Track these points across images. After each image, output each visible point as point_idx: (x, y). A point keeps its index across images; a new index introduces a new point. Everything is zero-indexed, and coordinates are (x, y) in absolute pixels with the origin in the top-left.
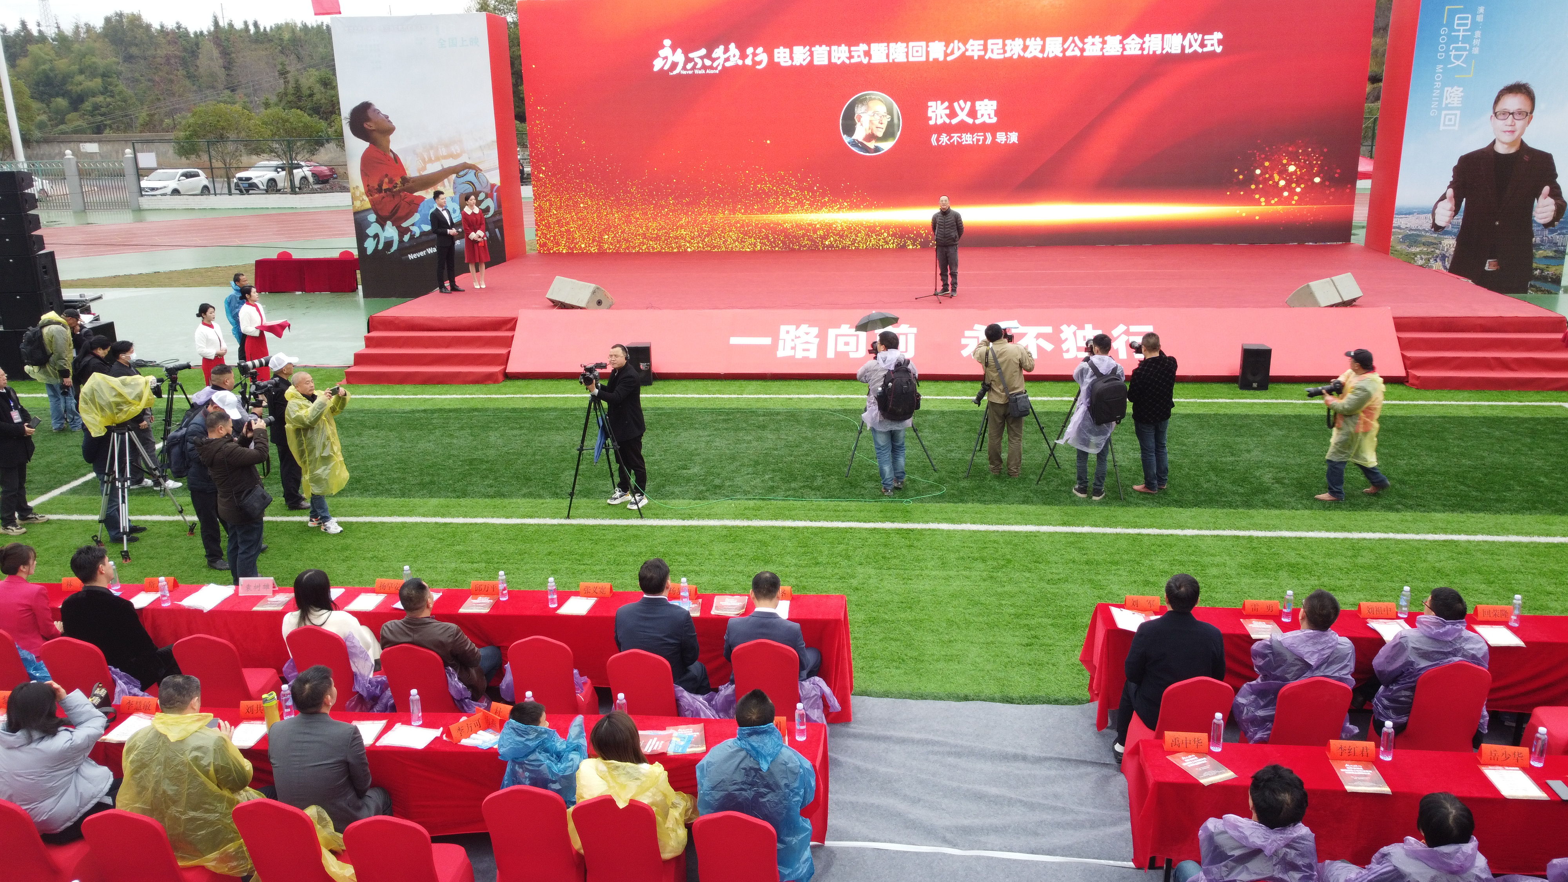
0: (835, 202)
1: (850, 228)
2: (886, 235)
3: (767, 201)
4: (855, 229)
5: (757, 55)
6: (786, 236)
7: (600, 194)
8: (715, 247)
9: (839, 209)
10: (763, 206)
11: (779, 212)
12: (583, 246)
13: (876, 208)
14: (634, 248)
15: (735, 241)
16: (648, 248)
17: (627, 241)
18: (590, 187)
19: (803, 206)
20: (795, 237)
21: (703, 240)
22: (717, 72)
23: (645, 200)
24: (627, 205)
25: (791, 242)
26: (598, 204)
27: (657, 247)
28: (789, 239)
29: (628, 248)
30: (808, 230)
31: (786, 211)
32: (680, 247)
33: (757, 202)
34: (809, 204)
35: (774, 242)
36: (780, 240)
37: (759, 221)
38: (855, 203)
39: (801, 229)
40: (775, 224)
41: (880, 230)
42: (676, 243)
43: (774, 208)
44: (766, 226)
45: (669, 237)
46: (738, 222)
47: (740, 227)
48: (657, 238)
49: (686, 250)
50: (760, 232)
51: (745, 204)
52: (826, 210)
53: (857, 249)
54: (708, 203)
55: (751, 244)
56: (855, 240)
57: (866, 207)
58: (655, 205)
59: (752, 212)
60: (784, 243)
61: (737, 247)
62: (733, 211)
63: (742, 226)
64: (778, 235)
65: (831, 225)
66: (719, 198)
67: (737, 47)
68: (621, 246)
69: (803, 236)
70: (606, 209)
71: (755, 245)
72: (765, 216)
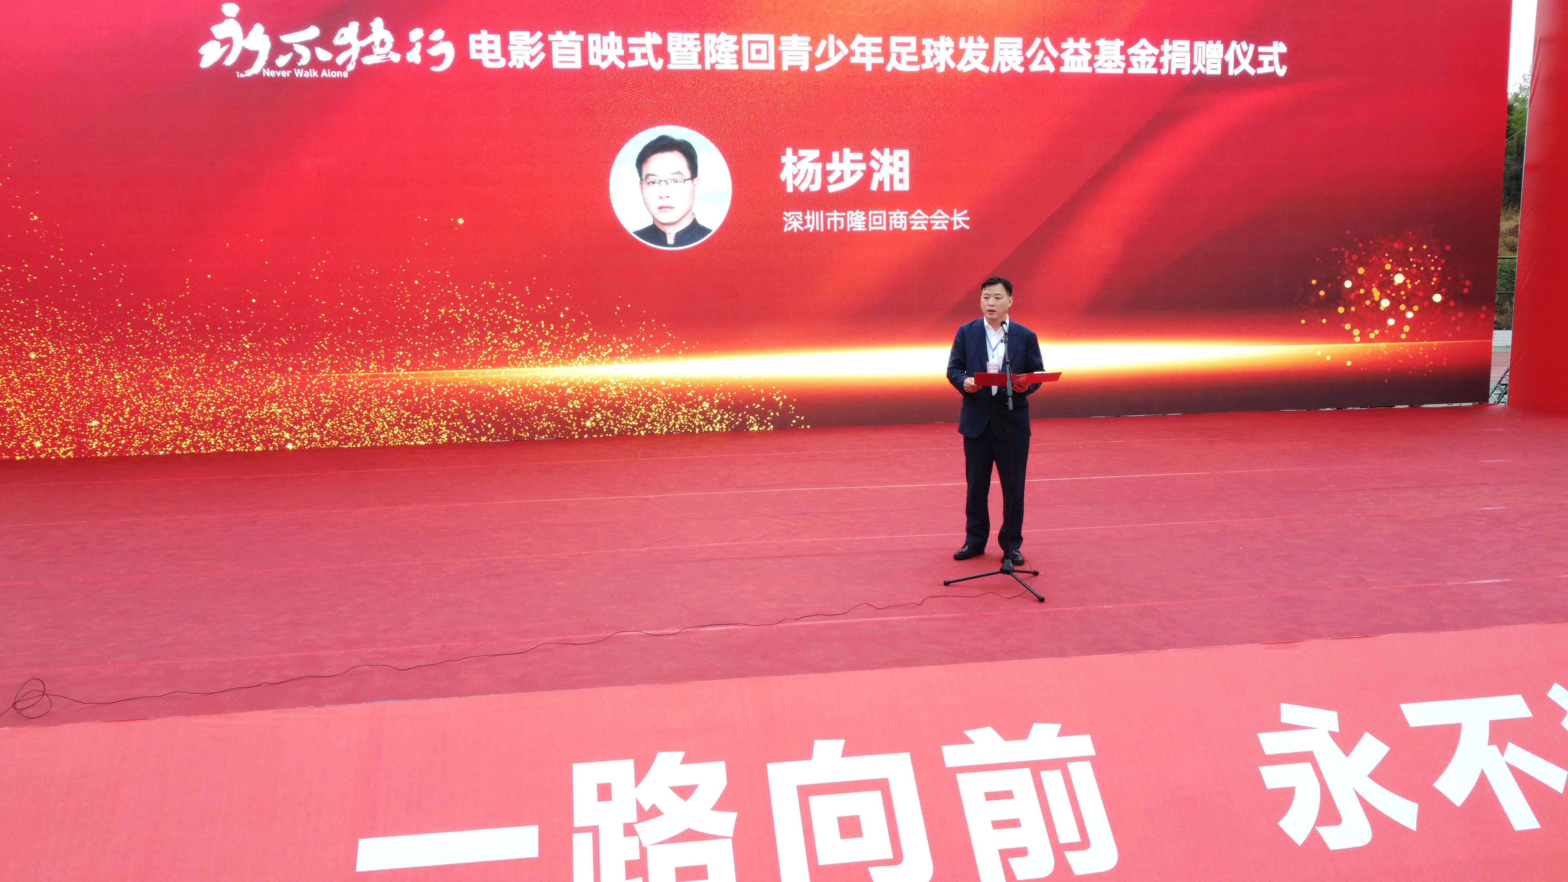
0: (604, 342)
1: (635, 394)
2: (706, 405)
3: (460, 342)
4: (645, 395)
5: (434, 43)
6: (502, 413)
7: (79, 331)
8: (348, 439)
9: (612, 355)
10: (452, 352)
11: (486, 364)
12: (38, 444)
13: (686, 353)
14: (162, 445)
15: (392, 427)
16: (194, 444)
17: (143, 430)
18: (54, 315)
19: (536, 351)
20: (520, 413)
21: (322, 426)
22: (345, 75)
23: (185, 342)
24: (144, 352)
25: (514, 424)
26: (73, 352)
27: (216, 443)
28: (509, 418)
29: (147, 446)
30: (549, 400)
31: (501, 362)
32: (269, 440)
33: (439, 345)
34: (550, 348)
35: (478, 425)
36: (489, 420)
37: (445, 383)
38: (642, 345)
39: (535, 398)
40: (478, 388)
41: (696, 395)
42: (261, 432)
43: (475, 355)
44: (461, 393)
45: (244, 421)
46: (399, 386)
47: (403, 396)
48: (217, 423)
49: (282, 449)
50: (447, 405)
51: (413, 349)
52: (586, 359)
53: (650, 434)
54: (332, 347)
55: (427, 431)
56: (645, 417)
57: (666, 352)
58: (210, 353)
59: (428, 366)
60: (498, 426)
61: (397, 437)
62: (388, 363)
63: (408, 394)
64: (486, 411)
65: (596, 388)
66: (354, 336)
67: (387, 27)
68: (129, 443)
69: (539, 411)
70: (93, 362)
71: (436, 432)
72: (456, 373)
